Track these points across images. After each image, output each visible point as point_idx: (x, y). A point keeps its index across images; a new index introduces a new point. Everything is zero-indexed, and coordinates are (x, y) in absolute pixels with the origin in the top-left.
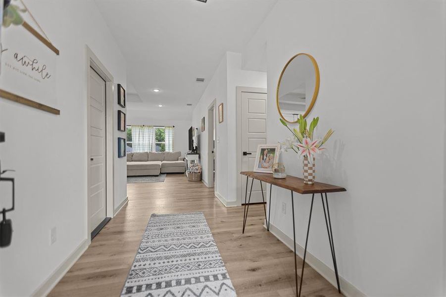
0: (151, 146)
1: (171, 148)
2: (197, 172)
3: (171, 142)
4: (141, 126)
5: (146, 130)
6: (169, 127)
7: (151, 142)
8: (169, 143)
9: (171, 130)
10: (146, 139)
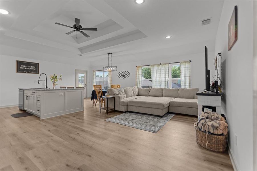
0: (166, 83)
1: (187, 84)
2: (216, 132)
3: (187, 78)
4: (158, 65)
5: (162, 67)
6: (185, 62)
7: (167, 79)
8: (185, 79)
9: (187, 65)
10: (163, 76)
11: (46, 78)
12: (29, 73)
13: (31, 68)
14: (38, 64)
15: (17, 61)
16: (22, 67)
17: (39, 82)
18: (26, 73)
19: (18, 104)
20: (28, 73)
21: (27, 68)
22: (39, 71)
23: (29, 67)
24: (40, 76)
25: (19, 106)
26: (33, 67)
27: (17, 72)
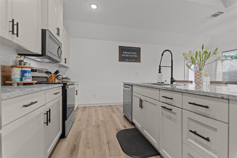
11: (172, 61)
12: (131, 61)
13: (132, 55)
14: (140, 48)
15: (120, 47)
16: (124, 54)
17: (160, 70)
18: (127, 61)
19: (123, 102)
20: (129, 61)
21: (128, 54)
22: (140, 59)
23: (131, 53)
24: (162, 55)
25: (123, 105)
26: (134, 53)
27: (120, 61)
